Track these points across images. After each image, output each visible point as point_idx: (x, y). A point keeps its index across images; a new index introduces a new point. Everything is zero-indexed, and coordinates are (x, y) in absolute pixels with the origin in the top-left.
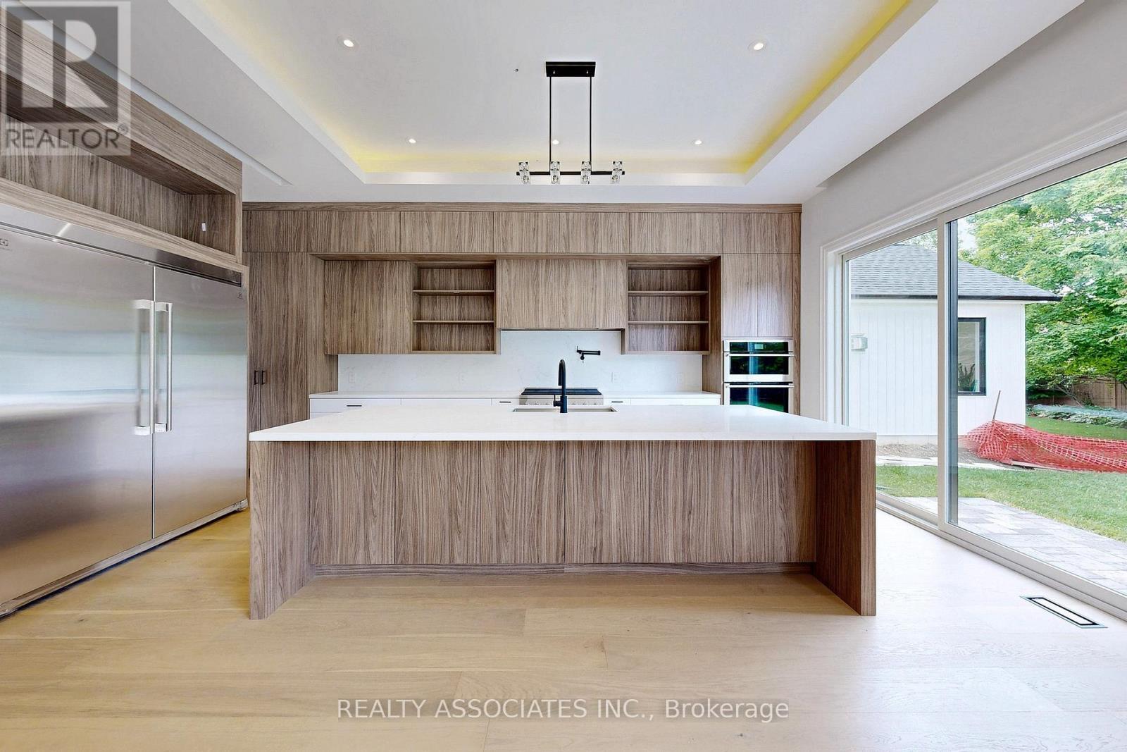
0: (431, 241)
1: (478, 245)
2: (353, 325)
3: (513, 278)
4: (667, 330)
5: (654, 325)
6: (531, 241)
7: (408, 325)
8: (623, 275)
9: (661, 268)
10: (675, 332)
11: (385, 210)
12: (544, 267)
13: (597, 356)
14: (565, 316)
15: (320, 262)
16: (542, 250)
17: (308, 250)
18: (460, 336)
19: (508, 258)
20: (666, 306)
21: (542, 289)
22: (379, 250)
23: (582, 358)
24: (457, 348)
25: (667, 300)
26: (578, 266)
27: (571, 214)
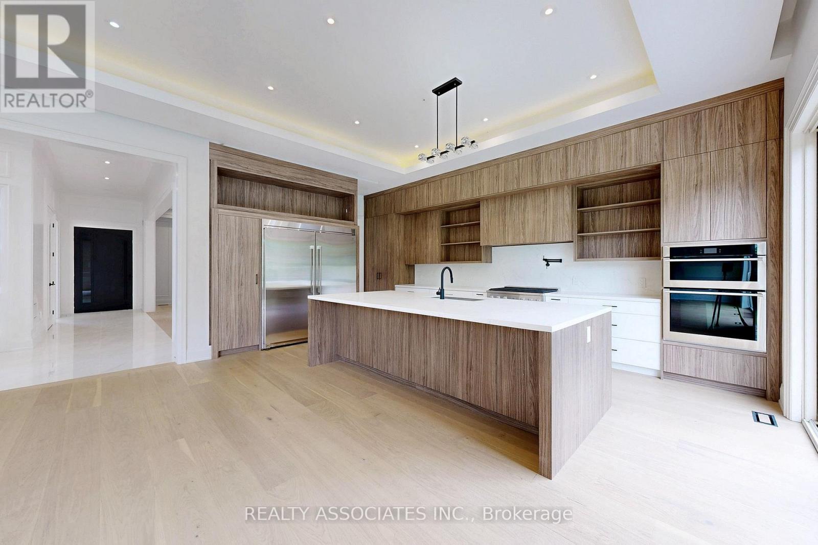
0: (442, 197)
1: (465, 194)
2: (415, 248)
3: (490, 212)
4: (627, 238)
5: (613, 234)
6: (495, 185)
7: (437, 247)
8: (569, 197)
9: (620, 183)
10: (636, 239)
11: (422, 184)
12: (509, 200)
13: (559, 263)
14: (524, 234)
15: (402, 217)
16: (502, 190)
17: (394, 212)
18: (469, 251)
19: (487, 199)
20: (626, 217)
21: (508, 216)
22: (420, 207)
23: (548, 265)
24: (468, 259)
25: (627, 211)
26: (533, 196)
27: (521, 160)
